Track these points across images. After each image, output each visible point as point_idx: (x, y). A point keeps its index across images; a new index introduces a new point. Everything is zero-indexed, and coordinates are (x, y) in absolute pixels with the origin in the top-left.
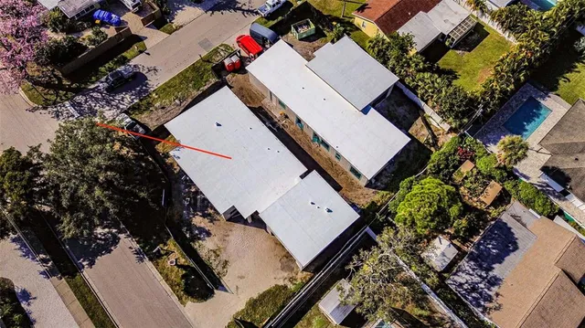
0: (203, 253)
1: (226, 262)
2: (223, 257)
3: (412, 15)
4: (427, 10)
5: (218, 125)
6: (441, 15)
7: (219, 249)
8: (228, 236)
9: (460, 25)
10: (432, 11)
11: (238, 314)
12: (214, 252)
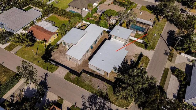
0: (136, 59)
1: (135, 54)
7: (133, 56)
11: (144, 49)
12: (135, 57)
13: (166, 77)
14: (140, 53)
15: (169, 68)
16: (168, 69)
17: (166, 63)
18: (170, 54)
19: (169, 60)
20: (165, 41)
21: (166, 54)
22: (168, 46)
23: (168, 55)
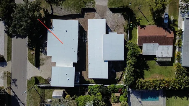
0: (41, 57)
1: (44, 64)
2: (44, 62)
3: (154, 43)
4: (160, 45)
5: (66, 31)
6: (163, 50)
7: (44, 59)
8: (49, 58)
9: (164, 58)
10: (161, 46)
11: (37, 76)
12: (43, 59)
13: (8, 50)
14: (40, 67)
15: (8, 63)
16: (8, 60)
17: (12, 69)
18: (10, 83)
19: (10, 74)
20: (21, 102)
21: (15, 81)
22: (15, 96)
23: (12, 81)
